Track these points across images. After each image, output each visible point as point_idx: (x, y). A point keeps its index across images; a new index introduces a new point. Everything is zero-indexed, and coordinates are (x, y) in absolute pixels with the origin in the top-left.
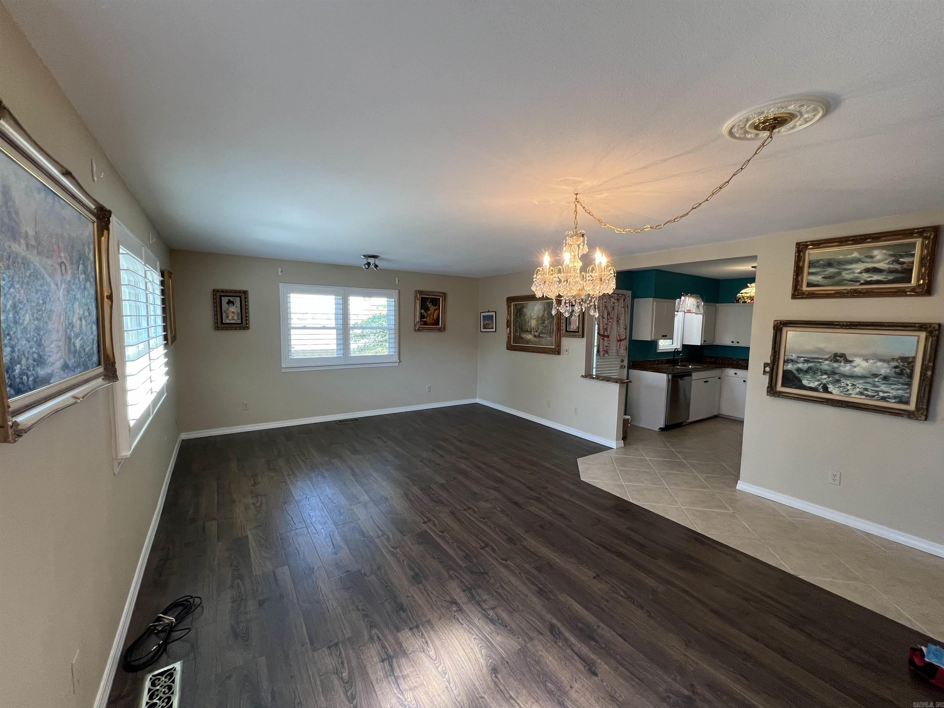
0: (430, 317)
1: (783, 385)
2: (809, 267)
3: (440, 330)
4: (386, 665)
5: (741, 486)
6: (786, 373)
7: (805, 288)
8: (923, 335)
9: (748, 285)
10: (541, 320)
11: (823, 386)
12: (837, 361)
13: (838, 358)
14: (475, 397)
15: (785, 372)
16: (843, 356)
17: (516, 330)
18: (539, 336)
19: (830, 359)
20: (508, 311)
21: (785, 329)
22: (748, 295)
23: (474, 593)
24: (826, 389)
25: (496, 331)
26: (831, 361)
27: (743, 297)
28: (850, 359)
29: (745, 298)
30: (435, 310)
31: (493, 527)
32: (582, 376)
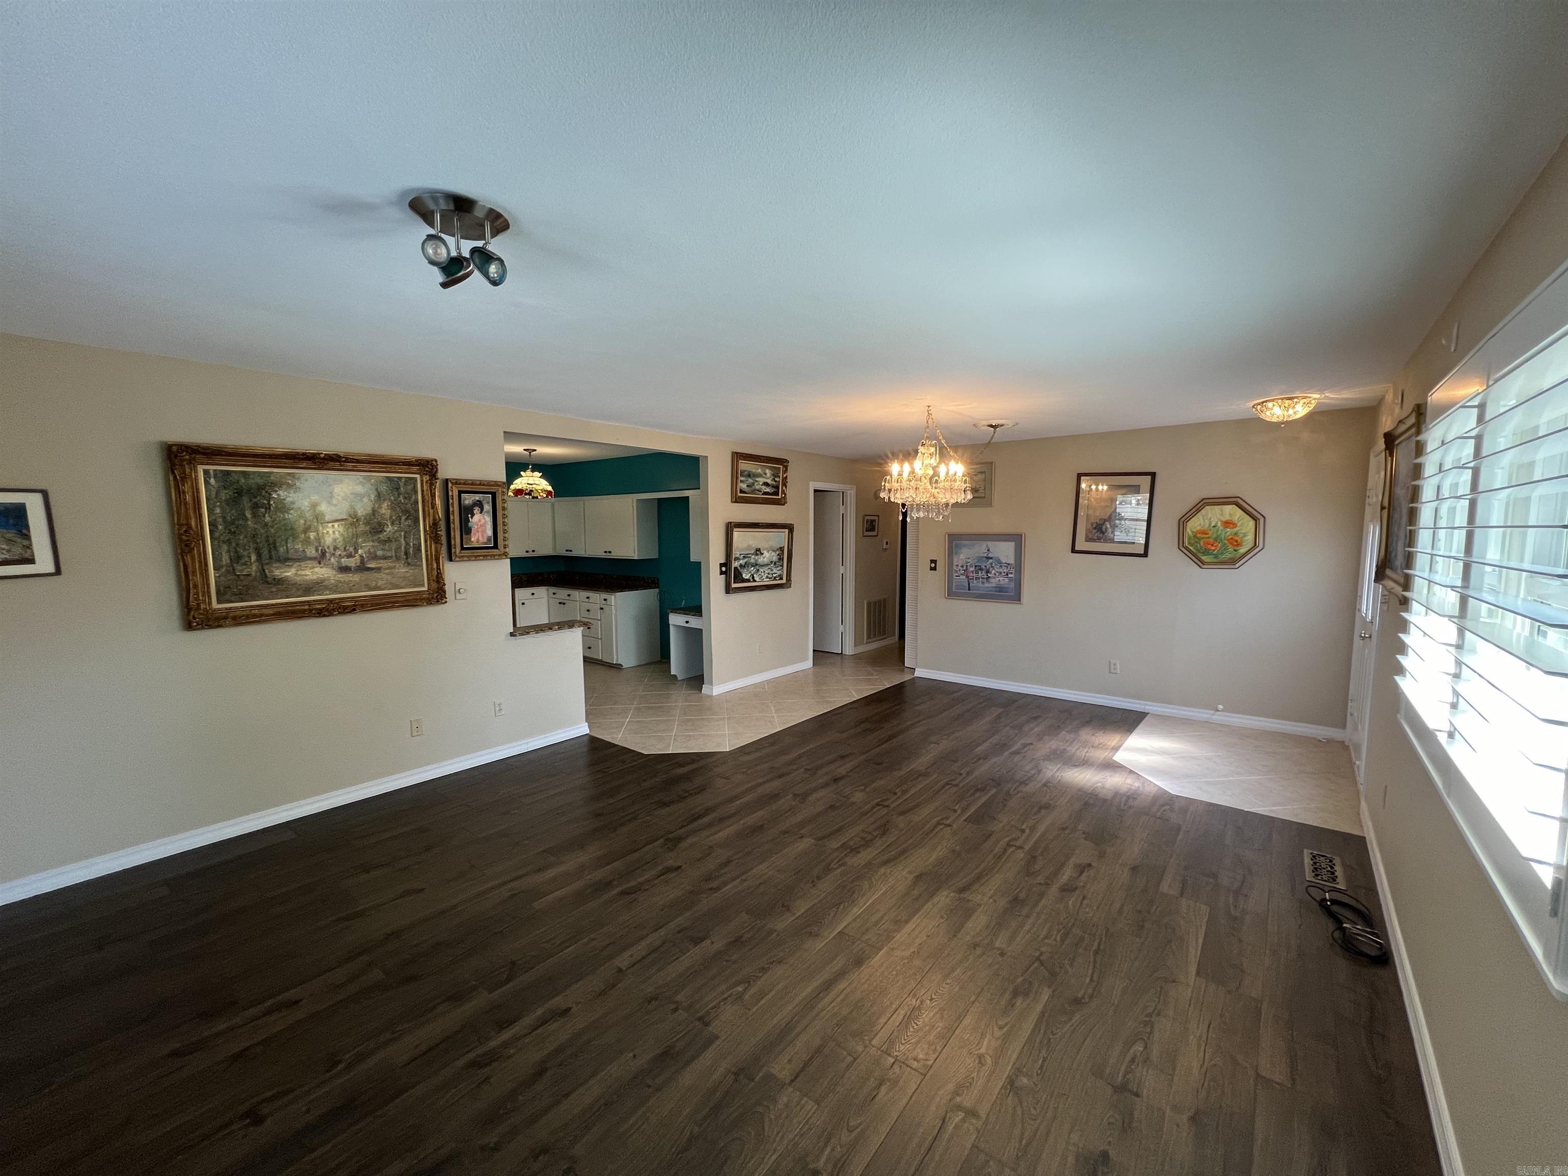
1: (734, 581)
2: (740, 476)
5: (717, 690)
6: (736, 568)
8: (787, 531)
9: (522, 473)
10: (367, 523)
11: (753, 576)
13: (757, 552)
16: (759, 550)
20: (174, 495)
21: (734, 530)
24: (754, 579)
25: (58, 572)
26: (755, 555)
28: (762, 552)
29: (540, 491)
32: (512, 634)
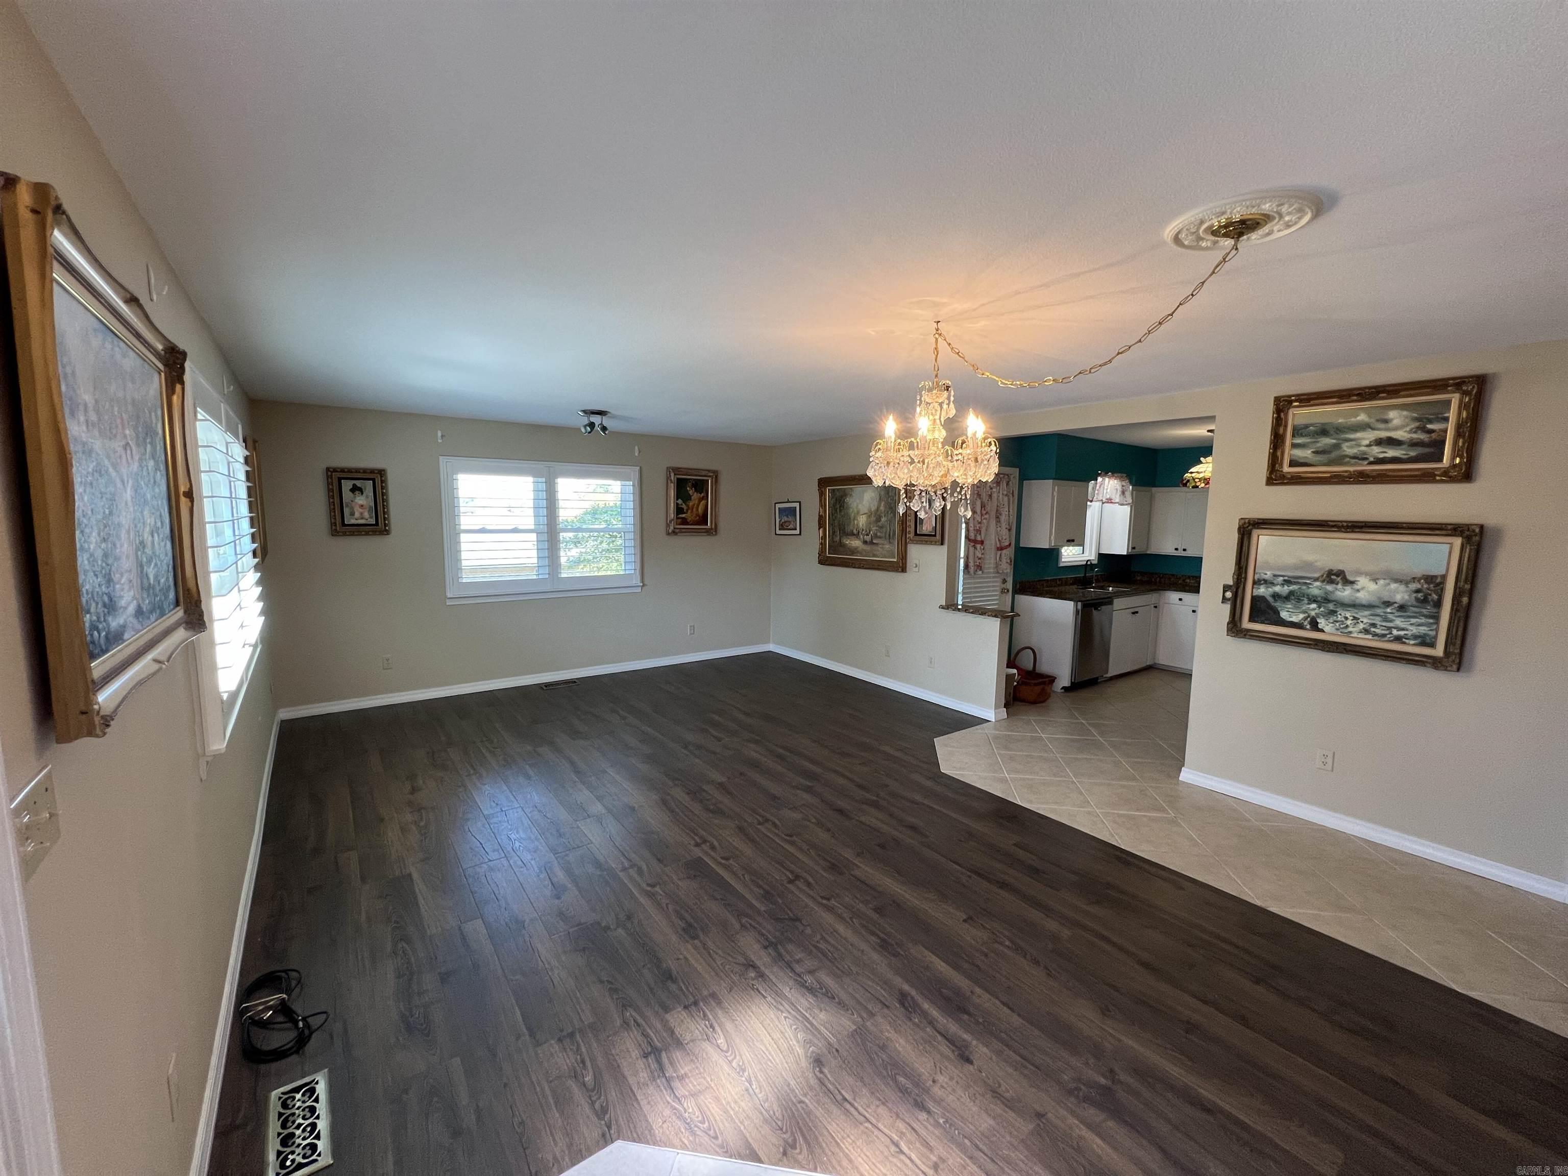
0: (692, 511)
1: (1252, 619)
2: (1293, 436)
3: (709, 532)
4: (650, 1061)
5: (1187, 775)
6: (1256, 601)
7: (1286, 469)
8: (1458, 542)
9: (1202, 459)
10: (875, 516)
11: (1311, 620)
12: (1332, 582)
13: (1333, 577)
14: (767, 641)
15: (1254, 599)
16: (1341, 574)
17: (834, 532)
18: (872, 543)
19: (1320, 579)
20: (821, 501)
21: (1255, 533)
22: (1201, 475)
23: (782, 951)
24: (1314, 626)
25: (800, 534)
26: (1323, 581)
27: (1194, 479)
28: (1351, 578)
29: (1197, 480)
30: (701, 499)
31: (805, 847)
32: (942, 607)
